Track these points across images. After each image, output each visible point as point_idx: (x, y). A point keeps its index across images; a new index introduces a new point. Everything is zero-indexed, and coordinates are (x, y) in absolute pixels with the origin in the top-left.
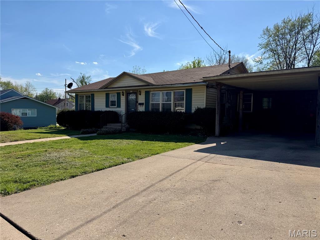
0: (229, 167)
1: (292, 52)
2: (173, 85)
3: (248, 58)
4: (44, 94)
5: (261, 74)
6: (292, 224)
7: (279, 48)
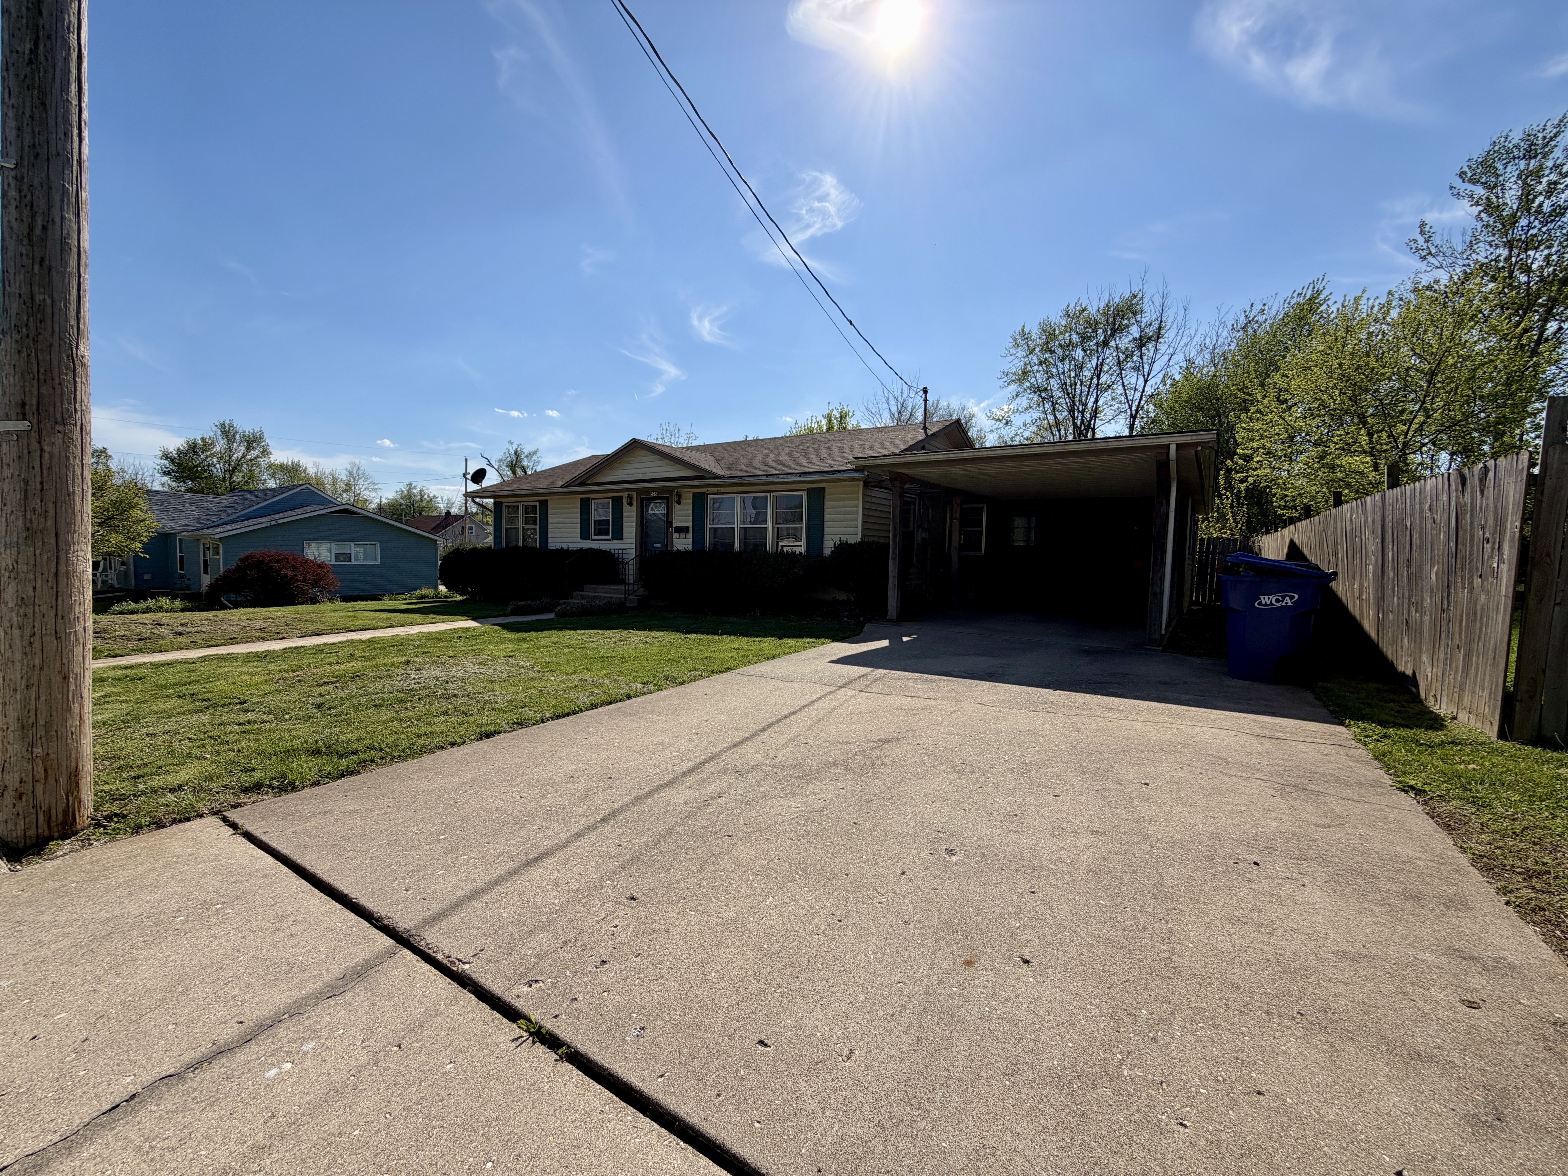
0: (922, 703)
1: (1088, 395)
2: (771, 477)
3: (975, 410)
4: (402, 499)
5: (1009, 452)
6: (1088, 853)
7: (1054, 383)
